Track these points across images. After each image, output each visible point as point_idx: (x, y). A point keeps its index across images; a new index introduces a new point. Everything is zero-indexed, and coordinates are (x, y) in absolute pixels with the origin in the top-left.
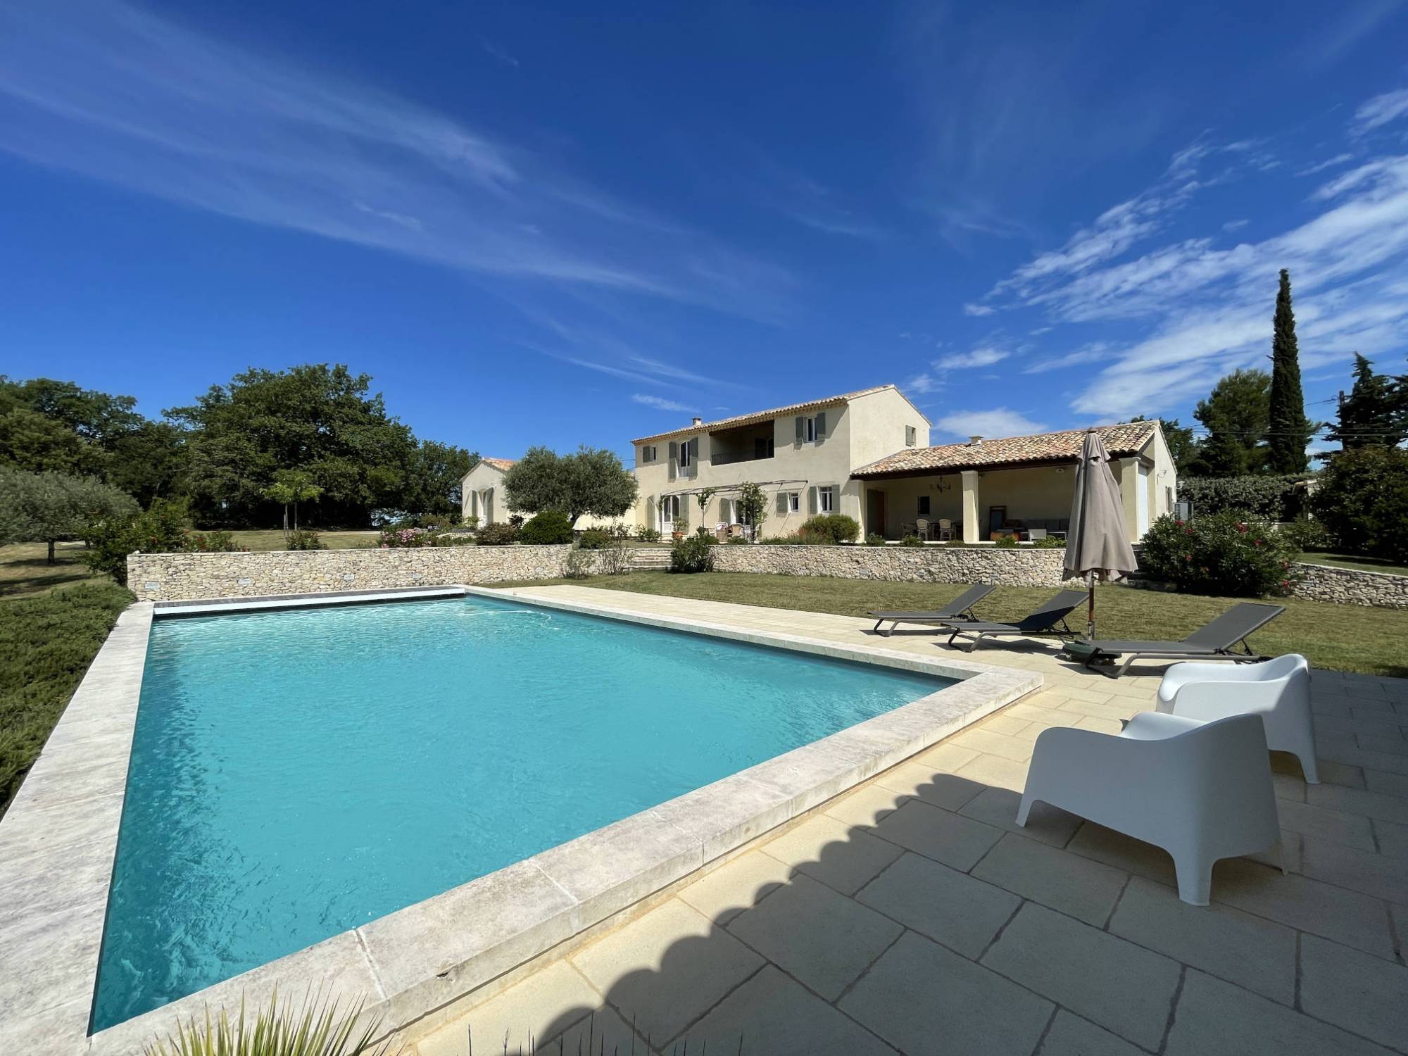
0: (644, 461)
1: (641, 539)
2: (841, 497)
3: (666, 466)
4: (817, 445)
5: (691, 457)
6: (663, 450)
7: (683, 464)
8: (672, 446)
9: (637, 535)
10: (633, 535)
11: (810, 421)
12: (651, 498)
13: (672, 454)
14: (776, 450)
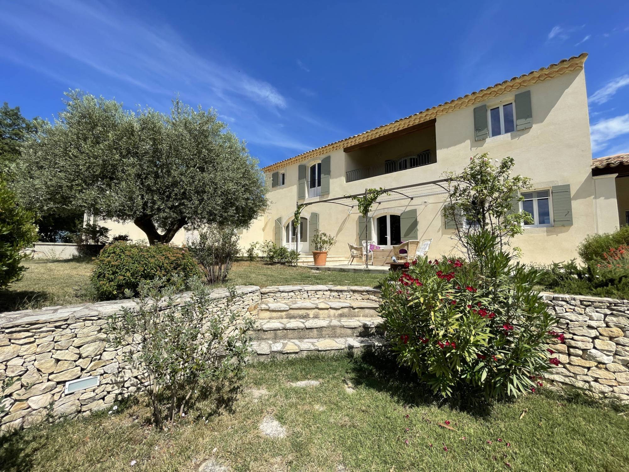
0: (273, 187)
1: (270, 261)
2: (572, 202)
3: (294, 189)
4: (512, 138)
5: (322, 176)
6: (292, 173)
7: (313, 185)
8: (302, 169)
9: (265, 255)
10: (261, 254)
11: (495, 111)
12: (279, 220)
13: (302, 176)
14: (440, 153)
